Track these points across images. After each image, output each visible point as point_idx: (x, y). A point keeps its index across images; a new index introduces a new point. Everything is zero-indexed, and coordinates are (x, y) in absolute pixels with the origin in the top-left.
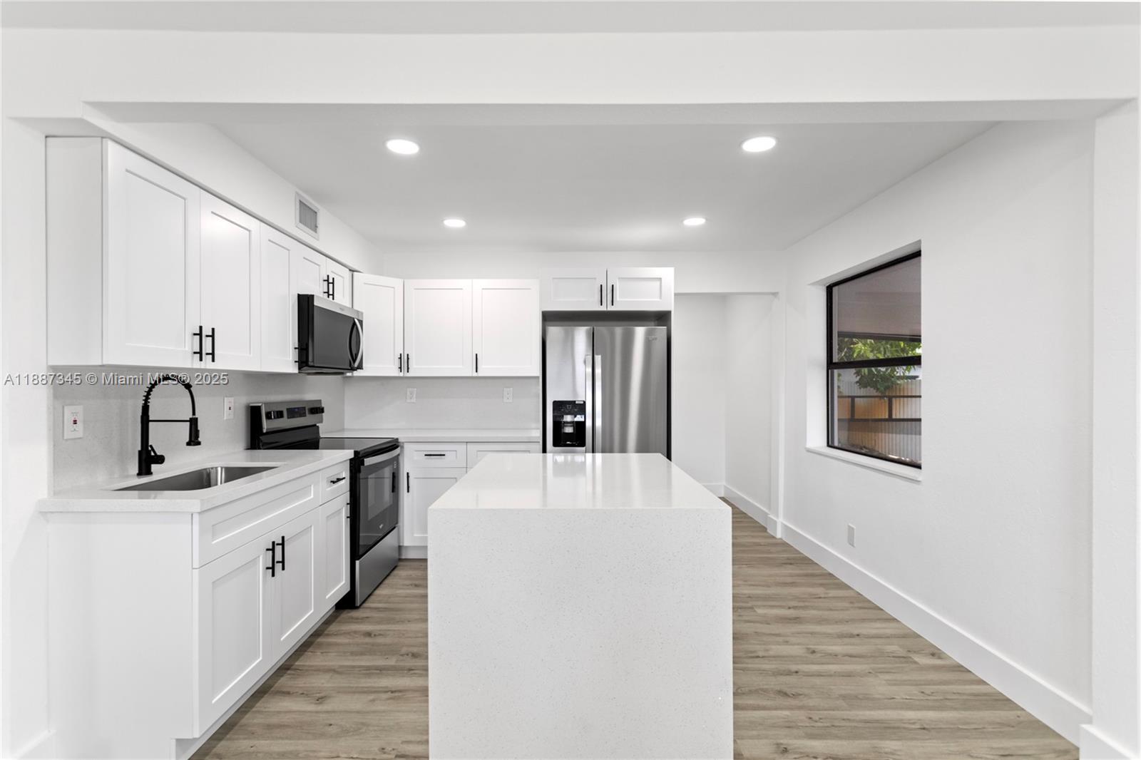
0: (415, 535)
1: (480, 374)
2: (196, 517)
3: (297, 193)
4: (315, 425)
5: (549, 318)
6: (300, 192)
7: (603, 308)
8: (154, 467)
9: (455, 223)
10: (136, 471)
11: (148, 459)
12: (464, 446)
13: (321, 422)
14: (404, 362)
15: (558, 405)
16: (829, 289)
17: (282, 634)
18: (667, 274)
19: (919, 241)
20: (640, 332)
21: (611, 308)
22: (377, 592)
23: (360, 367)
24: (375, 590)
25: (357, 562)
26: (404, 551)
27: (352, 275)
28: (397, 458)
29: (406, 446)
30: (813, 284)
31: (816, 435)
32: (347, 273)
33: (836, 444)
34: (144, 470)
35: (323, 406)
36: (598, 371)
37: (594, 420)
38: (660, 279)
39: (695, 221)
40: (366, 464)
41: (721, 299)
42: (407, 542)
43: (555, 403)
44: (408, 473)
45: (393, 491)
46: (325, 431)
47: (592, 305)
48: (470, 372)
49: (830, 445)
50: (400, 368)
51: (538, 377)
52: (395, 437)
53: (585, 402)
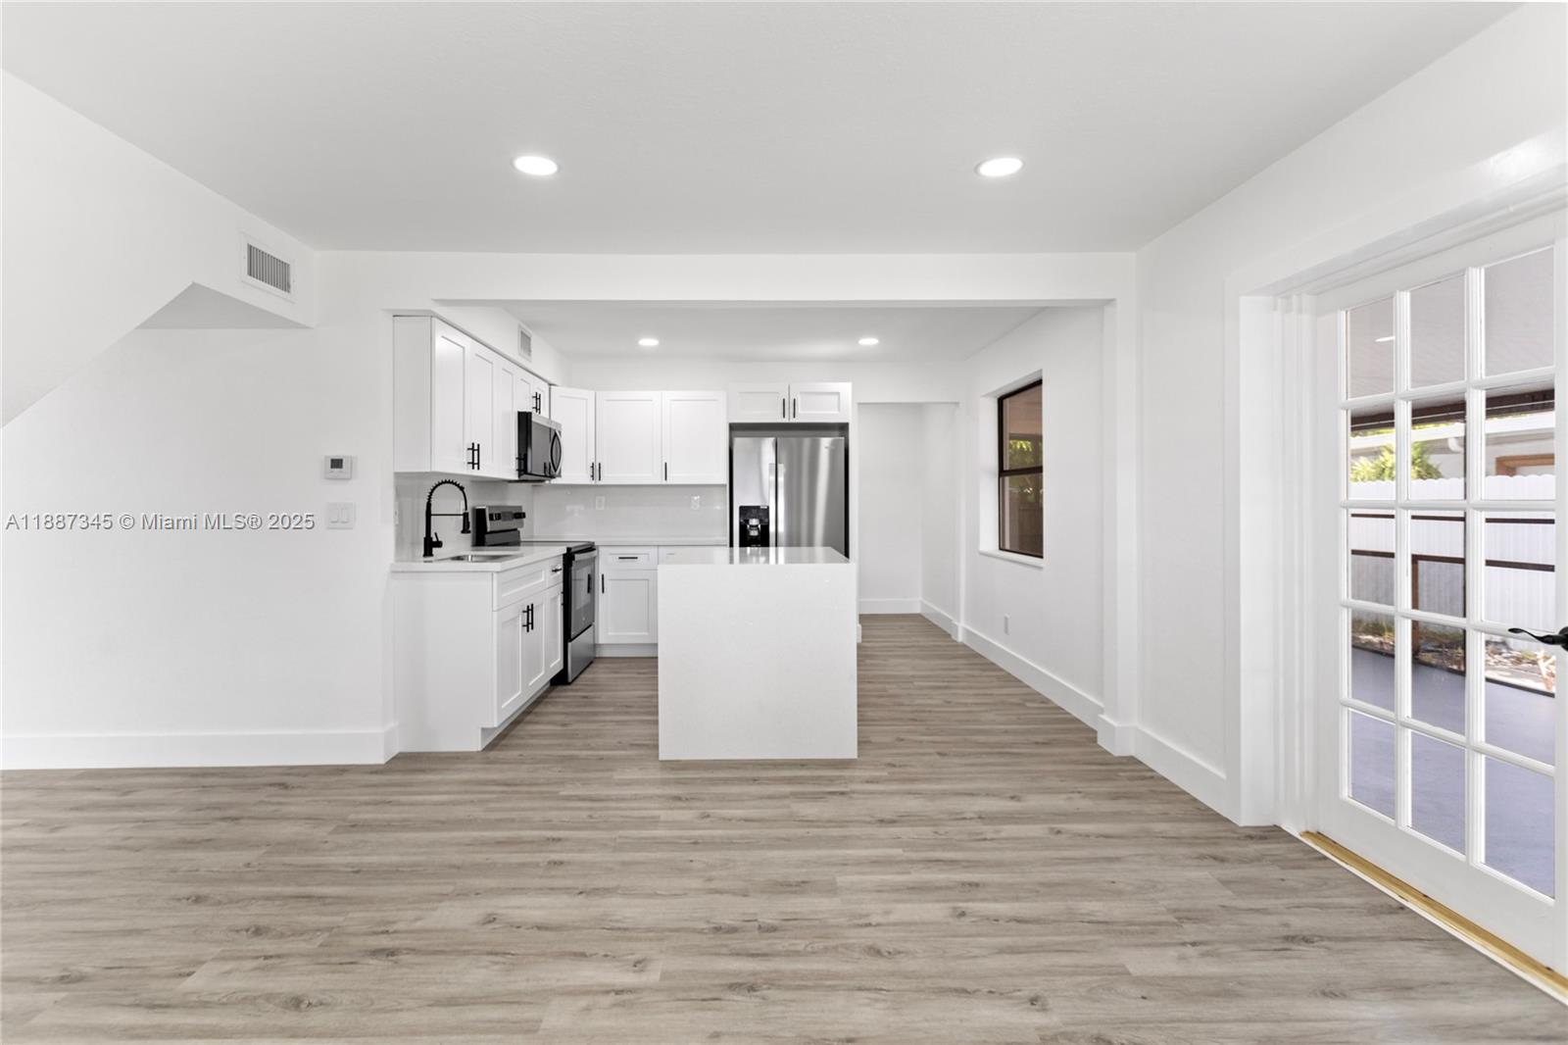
0: (610, 634)
1: (669, 482)
2: (495, 575)
3: (520, 326)
4: (515, 530)
5: (735, 428)
6: (522, 325)
7: (786, 420)
8: (435, 550)
9: (648, 342)
10: (423, 553)
11: (430, 545)
12: (656, 549)
13: (522, 526)
14: (596, 470)
15: (744, 510)
16: (1001, 401)
17: (531, 680)
18: (845, 389)
19: (1041, 371)
20: (825, 442)
21: (793, 420)
22: (582, 676)
23: (560, 476)
24: (581, 673)
25: (570, 644)
26: (598, 649)
27: (550, 389)
28: (593, 560)
29: (601, 549)
30: (984, 396)
31: (989, 540)
32: (547, 387)
33: (1008, 547)
34: (428, 553)
35: (524, 511)
36: (781, 479)
37: (779, 525)
38: (838, 394)
39: (869, 342)
40: (576, 559)
41: (918, 409)
42: (601, 640)
43: (741, 508)
44: (603, 576)
45: (589, 591)
46: (524, 535)
47: (776, 418)
48: (659, 480)
49: (1001, 549)
50: (593, 476)
51: (725, 486)
52: (592, 540)
53: (768, 508)
